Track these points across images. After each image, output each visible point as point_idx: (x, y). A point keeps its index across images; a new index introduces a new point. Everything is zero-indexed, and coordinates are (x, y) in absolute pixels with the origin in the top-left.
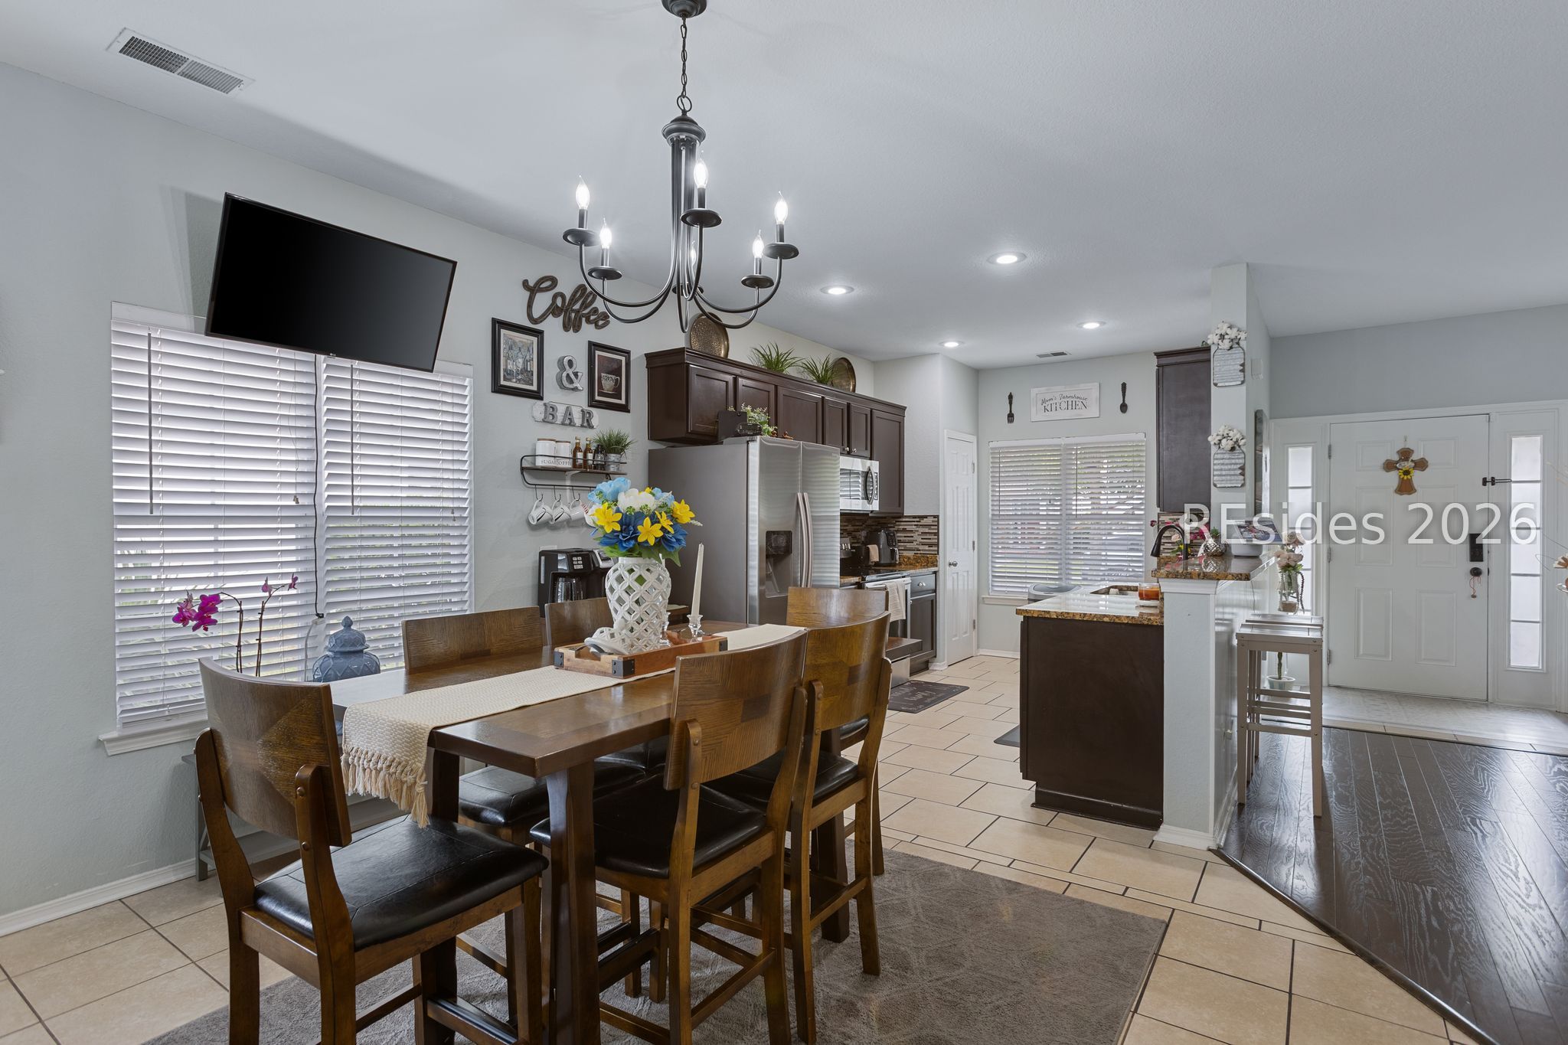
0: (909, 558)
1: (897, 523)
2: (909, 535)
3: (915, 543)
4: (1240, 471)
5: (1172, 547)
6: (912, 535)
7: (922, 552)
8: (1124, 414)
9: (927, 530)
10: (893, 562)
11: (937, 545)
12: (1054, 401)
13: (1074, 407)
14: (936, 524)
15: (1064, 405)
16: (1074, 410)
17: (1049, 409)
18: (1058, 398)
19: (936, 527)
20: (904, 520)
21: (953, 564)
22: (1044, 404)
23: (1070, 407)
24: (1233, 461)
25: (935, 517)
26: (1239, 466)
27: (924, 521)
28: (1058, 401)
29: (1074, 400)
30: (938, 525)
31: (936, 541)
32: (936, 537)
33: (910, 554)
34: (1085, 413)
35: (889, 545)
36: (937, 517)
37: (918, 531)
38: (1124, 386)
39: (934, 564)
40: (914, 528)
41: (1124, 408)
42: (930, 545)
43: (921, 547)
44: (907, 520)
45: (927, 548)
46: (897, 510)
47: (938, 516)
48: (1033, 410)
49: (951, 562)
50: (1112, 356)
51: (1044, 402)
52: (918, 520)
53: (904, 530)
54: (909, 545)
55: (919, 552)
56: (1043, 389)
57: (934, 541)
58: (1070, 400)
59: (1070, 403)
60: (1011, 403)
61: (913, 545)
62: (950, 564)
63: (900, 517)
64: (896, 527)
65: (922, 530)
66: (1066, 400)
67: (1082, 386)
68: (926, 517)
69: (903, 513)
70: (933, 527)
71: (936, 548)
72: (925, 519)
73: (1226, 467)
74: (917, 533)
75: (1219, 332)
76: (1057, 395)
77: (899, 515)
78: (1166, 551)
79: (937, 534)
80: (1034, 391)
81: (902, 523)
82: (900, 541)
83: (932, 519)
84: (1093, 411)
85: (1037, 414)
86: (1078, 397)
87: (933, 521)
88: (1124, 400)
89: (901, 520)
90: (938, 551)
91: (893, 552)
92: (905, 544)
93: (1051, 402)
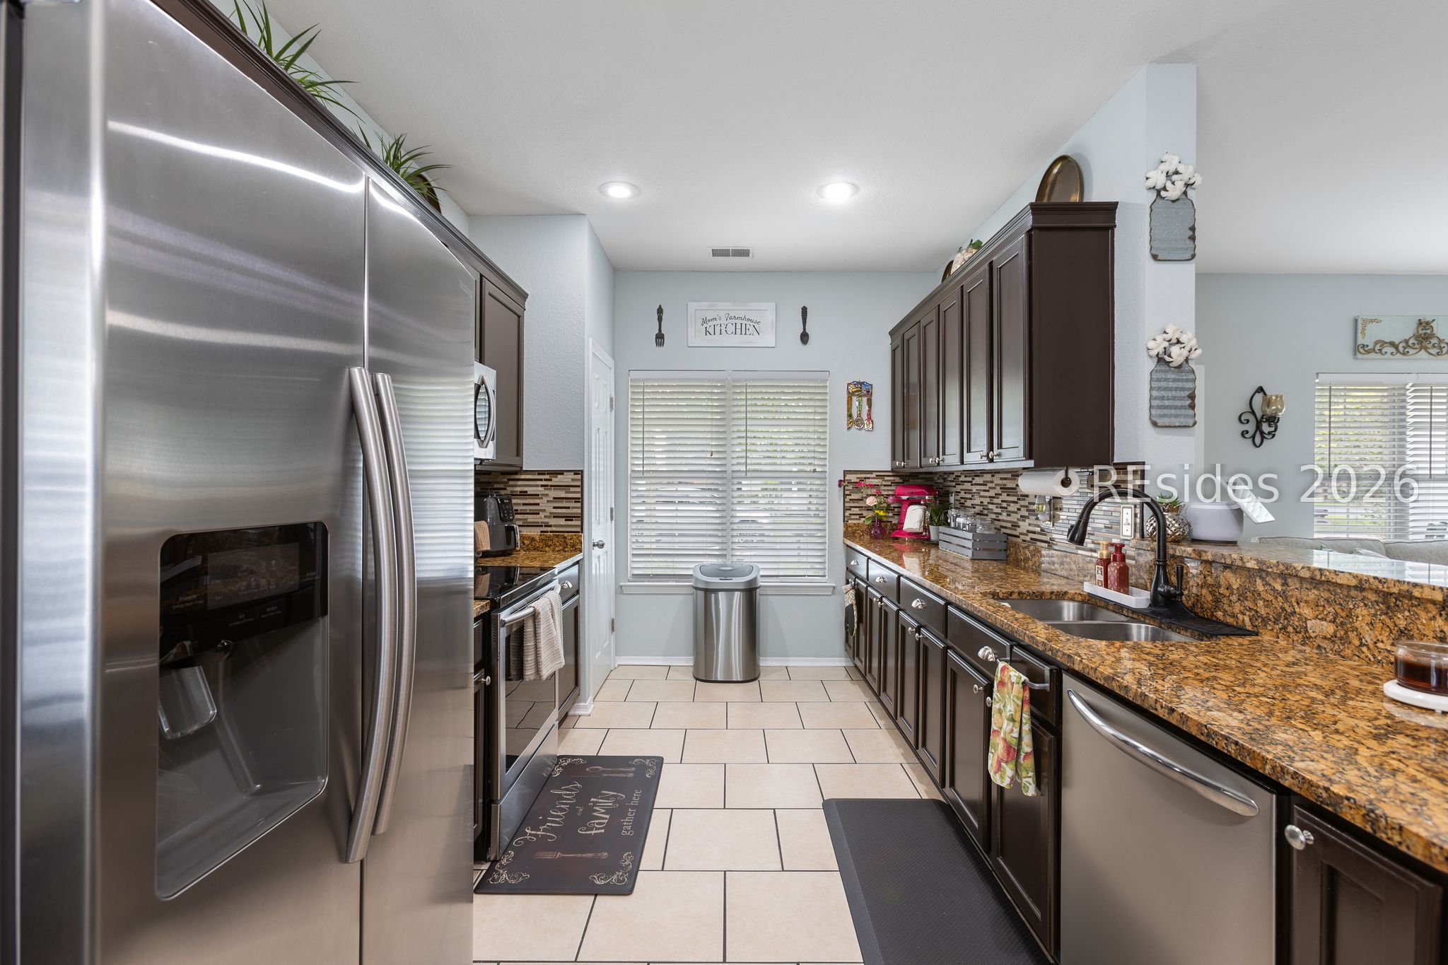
0: (533, 539)
1: (511, 483)
2: (531, 501)
3: (542, 515)
4: (1189, 402)
5: (860, 513)
6: (537, 501)
7: (554, 529)
8: (805, 347)
9: (562, 494)
10: (510, 547)
11: (581, 517)
12: (718, 322)
13: (743, 332)
14: (579, 483)
15: (731, 328)
16: (743, 335)
17: (711, 330)
18: (724, 318)
19: (579, 489)
20: (523, 477)
21: (598, 545)
22: (705, 325)
23: (738, 331)
24: (1180, 385)
25: (576, 472)
26: (1187, 393)
27: (557, 480)
28: (723, 322)
29: (744, 322)
30: (582, 486)
31: (579, 511)
32: (579, 505)
33: (534, 532)
34: (757, 340)
35: (503, 520)
36: (580, 473)
37: (547, 495)
38: (804, 310)
39: (577, 548)
40: (540, 490)
41: (804, 338)
42: (569, 518)
43: (553, 521)
44: (528, 477)
45: (562, 522)
46: (515, 461)
47: (582, 471)
48: (691, 331)
49: (596, 541)
50: (791, 271)
51: (705, 321)
52: (547, 477)
53: (524, 494)
54: (531, 518)
55: (549, 529)
56: (704, 305)
57: (575, 511)
58: (739, 322)
59: (739, 326)
60: (660, 319)
61: (540, 518)
62: (594, 545)
63: (516, 473)
64: (509, 489)
65: (554, 493)
66: (734, 321)
67: (755, 305)
68: (561, 473)
69: (521, 468)
70: (572, 489)
71: (579, 523)
72: (559, 476)
73: (1170, 394)
74: (545, 499)
75: (1164, 167)
76: (722, 314)
77: (517, 469)
78: (852, 517)
79: (580, 500)
80: (693, 306)
81: (520, 483)
82: (517, 512)
83: (571, 476)
84: (768, 339)
85: (696, 337)
86: (749, 320)
87: (573, 480)
88: (804, 329)
89: (517, 477)
90: (582, 526)
91: (510, 530)
92: (526, 516)
93: (715, 323)
